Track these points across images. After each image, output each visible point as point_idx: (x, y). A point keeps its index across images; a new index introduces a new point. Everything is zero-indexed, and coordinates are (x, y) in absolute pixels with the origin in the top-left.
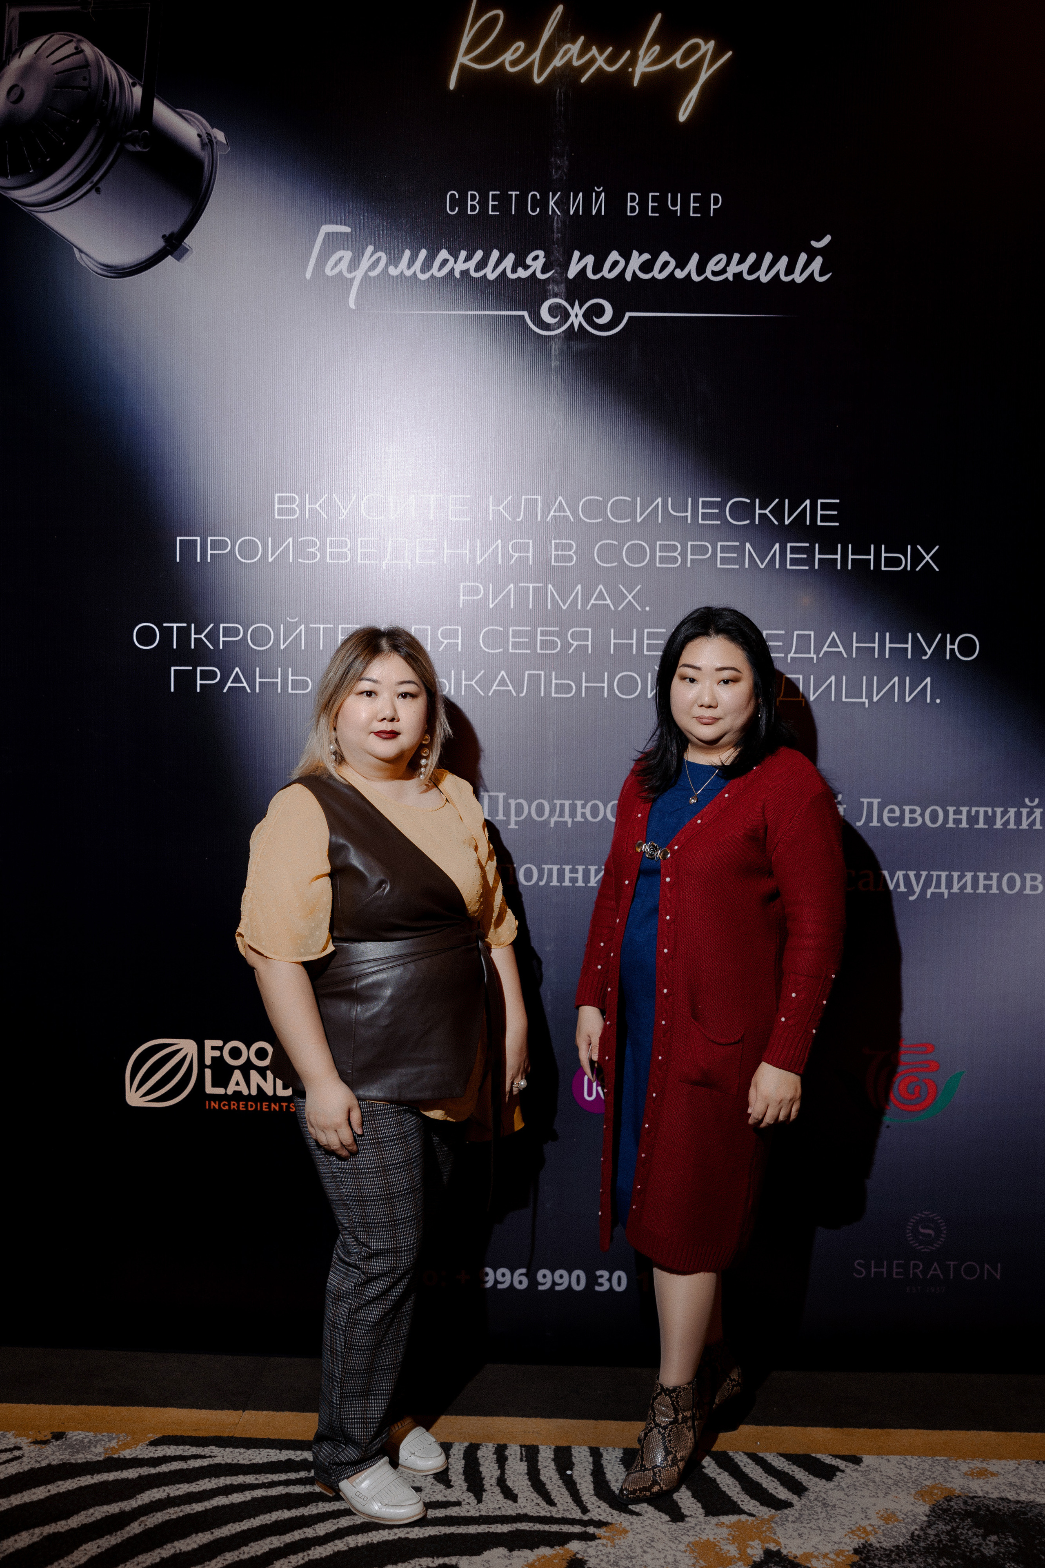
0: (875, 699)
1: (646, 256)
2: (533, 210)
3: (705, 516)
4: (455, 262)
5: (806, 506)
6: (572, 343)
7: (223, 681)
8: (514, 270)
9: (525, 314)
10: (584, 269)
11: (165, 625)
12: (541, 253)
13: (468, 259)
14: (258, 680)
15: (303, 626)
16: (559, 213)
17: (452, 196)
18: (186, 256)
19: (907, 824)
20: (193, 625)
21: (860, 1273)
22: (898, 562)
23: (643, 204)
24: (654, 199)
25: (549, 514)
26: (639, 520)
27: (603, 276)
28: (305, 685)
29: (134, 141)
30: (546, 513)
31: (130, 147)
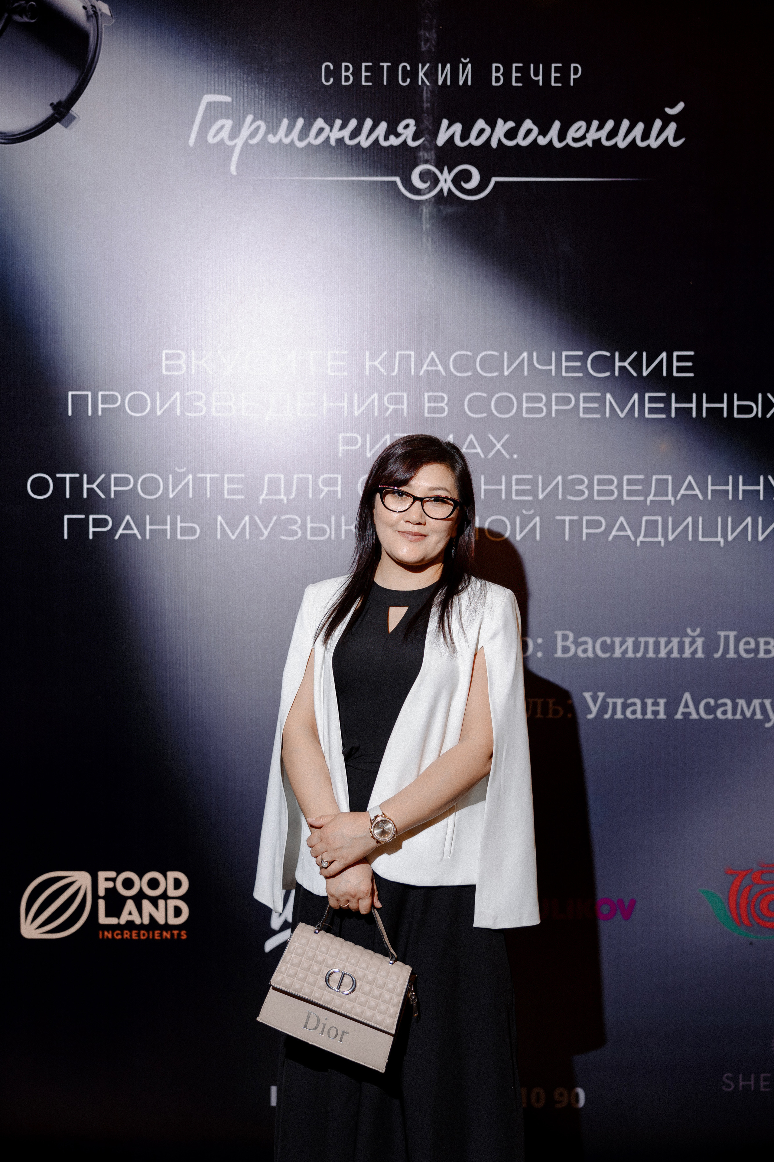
0: (730, 538)
1: (511, 124)
2: (404, 81)
3: (568, 369)
4: (331, 131)
5: (662, 360)
6: (442, 207)
7: (115, 529)
8: (386, 138)
9: (397, 179)
10: (452, 137)
11: (58, 475)
12: (412, 122)
13: (343, 127)
14: (148, 527)
15: (190, 477)
16: (428, 84)
17: (327, 67)
18: (74, 123)
19: (762, 655)
20: (85, 476)
21: (729, 1086)
22: (748, 410)
23: (507, 74)
24: (518, 70)
25: (422, 367)
26: (506, 373)
27: (470, 144)
28: (193, 531)
29: (22, 12)
30: (418, 368)
31: (17, 18)
